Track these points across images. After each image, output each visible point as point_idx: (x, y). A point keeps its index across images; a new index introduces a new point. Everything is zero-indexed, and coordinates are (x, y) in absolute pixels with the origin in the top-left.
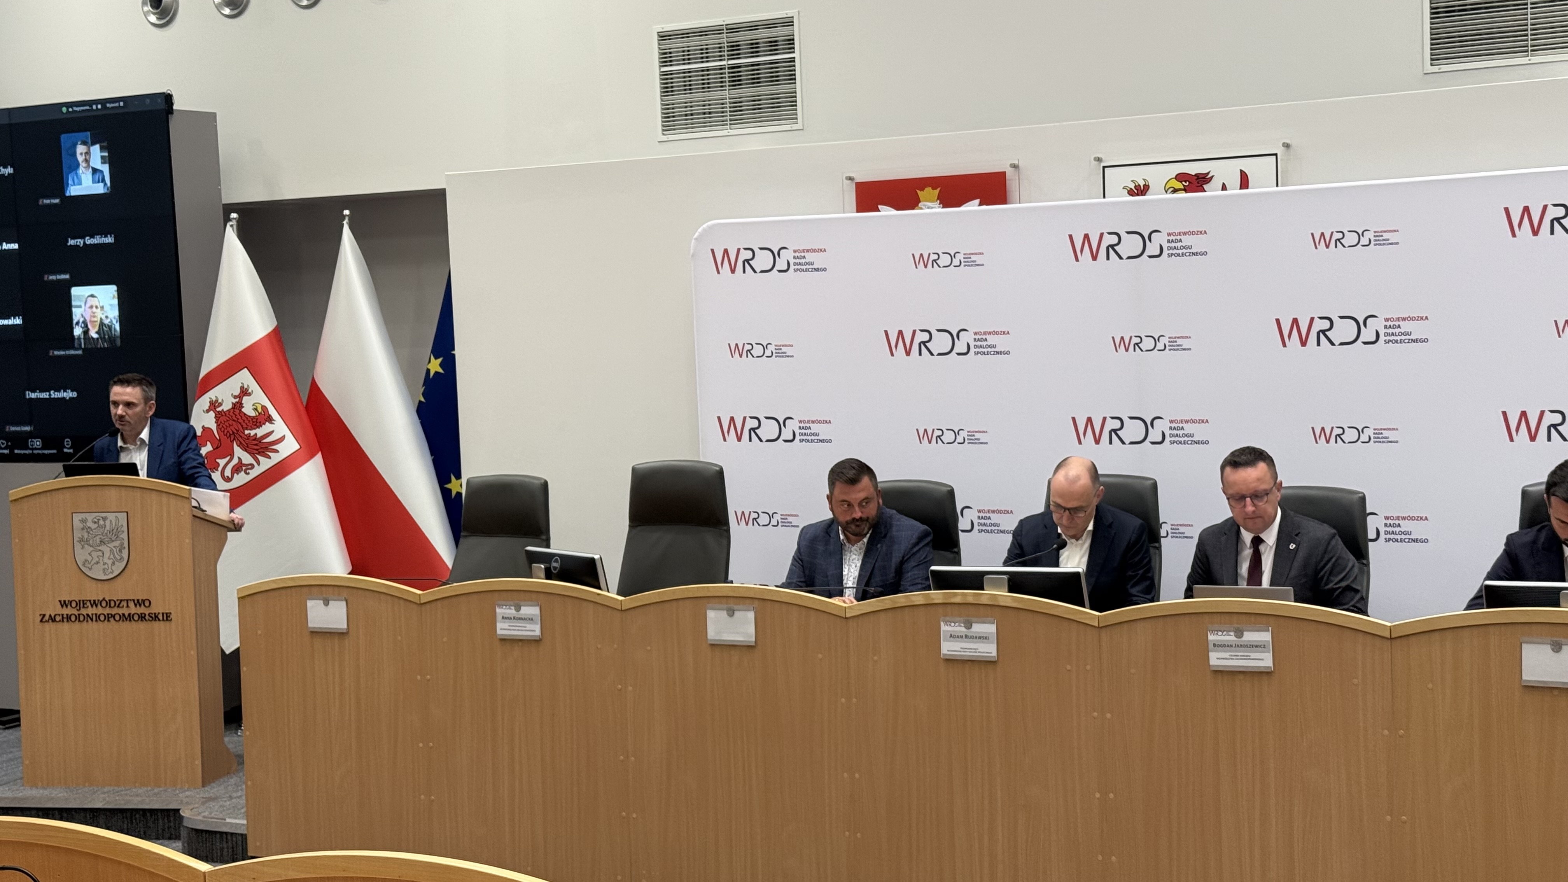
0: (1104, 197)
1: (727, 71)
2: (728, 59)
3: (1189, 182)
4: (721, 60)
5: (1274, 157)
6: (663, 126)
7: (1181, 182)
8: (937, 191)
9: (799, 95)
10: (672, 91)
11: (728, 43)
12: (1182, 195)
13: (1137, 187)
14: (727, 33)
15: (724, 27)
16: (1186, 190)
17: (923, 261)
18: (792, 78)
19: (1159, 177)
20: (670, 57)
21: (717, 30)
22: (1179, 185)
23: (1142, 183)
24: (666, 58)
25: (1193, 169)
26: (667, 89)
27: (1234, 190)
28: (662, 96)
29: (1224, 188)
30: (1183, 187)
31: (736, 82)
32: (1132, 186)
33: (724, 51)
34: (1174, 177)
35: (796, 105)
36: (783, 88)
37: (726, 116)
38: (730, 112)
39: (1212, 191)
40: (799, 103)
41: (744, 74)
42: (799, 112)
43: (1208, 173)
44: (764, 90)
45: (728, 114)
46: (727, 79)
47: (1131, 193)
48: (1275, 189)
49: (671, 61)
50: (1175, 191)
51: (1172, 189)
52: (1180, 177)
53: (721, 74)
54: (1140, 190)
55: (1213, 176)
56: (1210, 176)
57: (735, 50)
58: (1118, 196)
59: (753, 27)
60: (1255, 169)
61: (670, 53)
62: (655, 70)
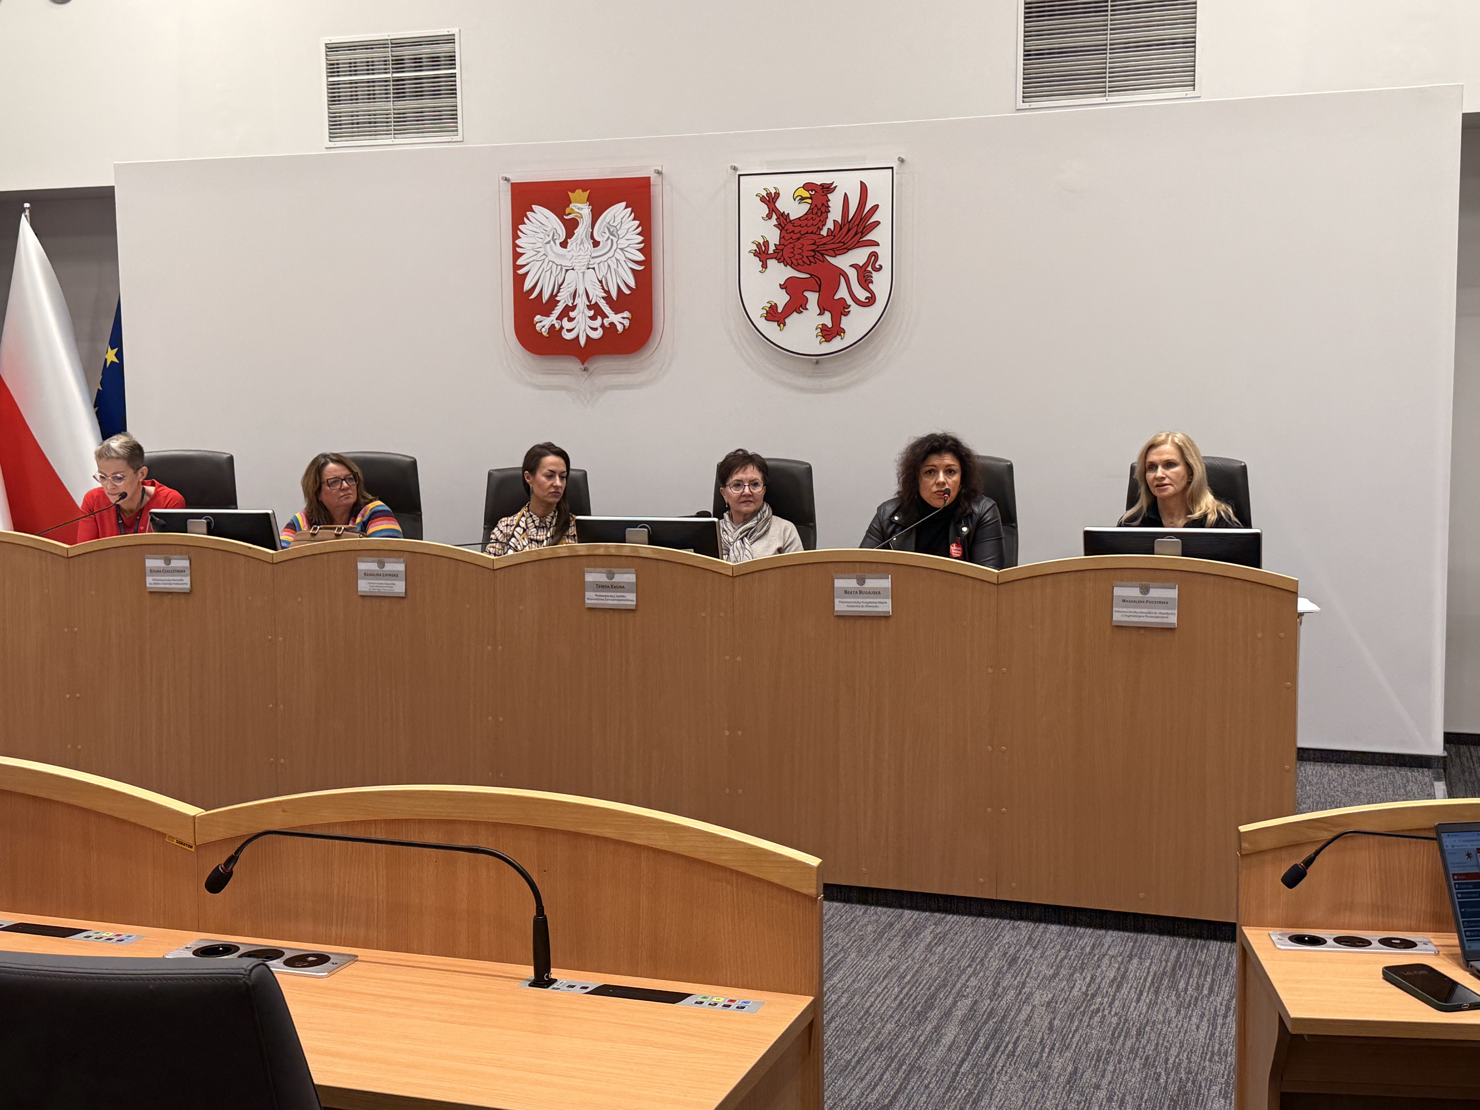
1: (391, 83)
2: (393, 72)
4: (386, 73)
6: (330, 133)
9: (459, 108)
10: (339, 100)
11: (392, 56)
14: (392, 47)
15: (389, 42)
18: (453, 93)
20: (338, 68)
21: (382, 44)
24: (333, 69)
26: (334, 99)
28: (329, 105)
31: (400, 95)
33: (389, 64)
35: (457, 118)
36: (444, 102)
37: (391, 126)
38: (395, 122)
40: (459, 116)
41: (408, 87)
42: (460, 125)
44: (427, 103)
45: (393, 124)
46: (392, 91)
49: (338, 72)
53: (386, 86)
57: (399, 63)
59: (417, 42)
61: (338, 64)
62: (322, 81)
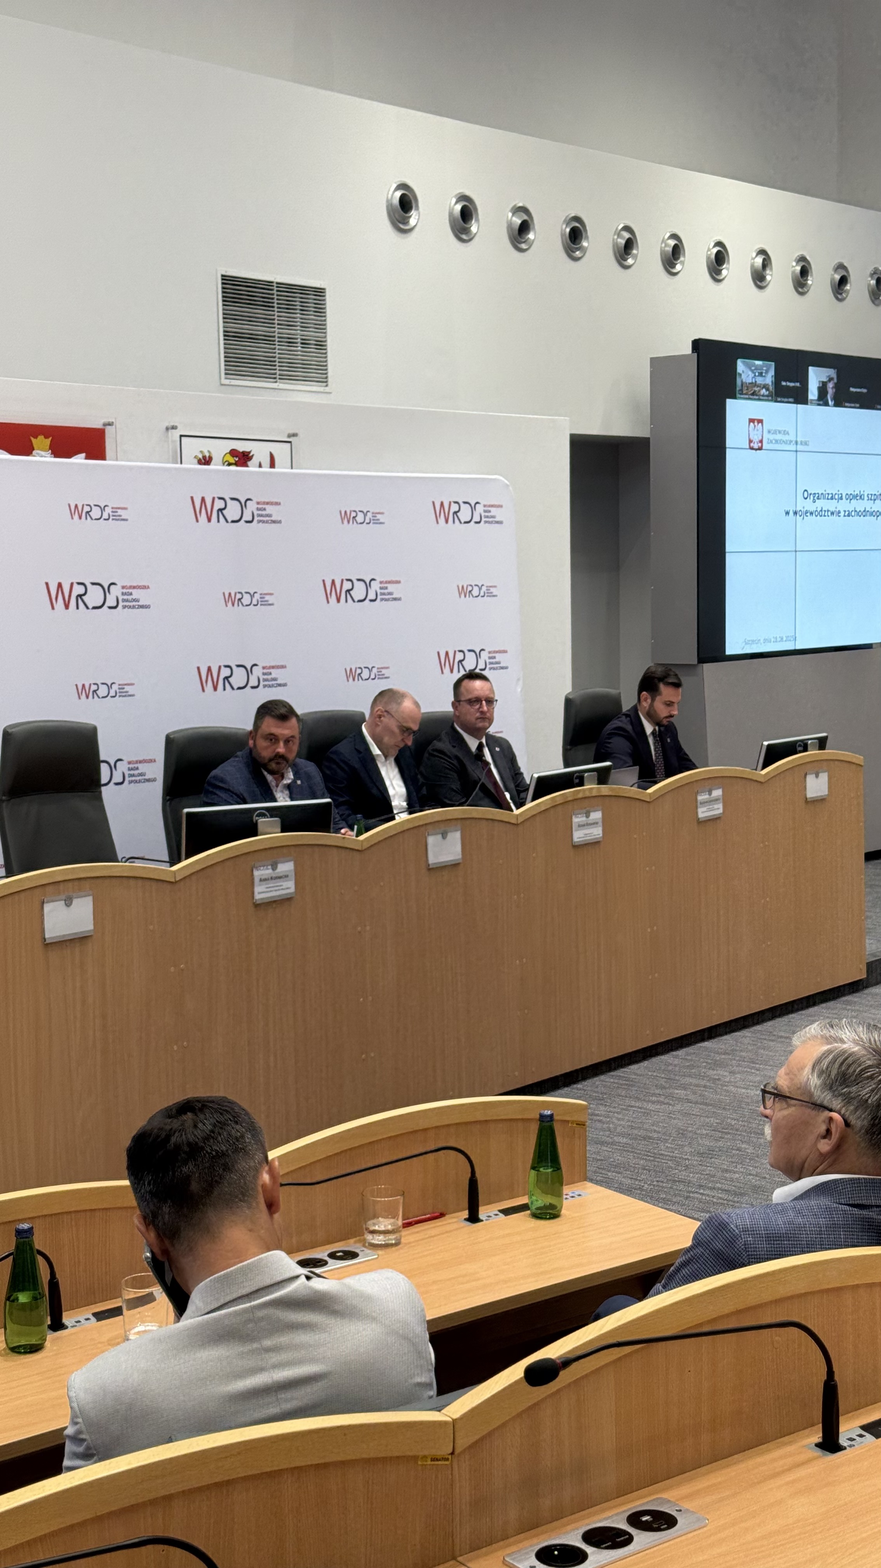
0: (181, 463)
3: (239, 459)
5: (289, 444)
7: (233, 457)
8: (48, 441)
12: (233, 468)
13: (204, 457)
16: (236, 464)
17: (79, 512)
19: (219, 450)
22: (232, 460)
23: (207, 455)
25: (241, 447)
27: (266, 469)
29: (260, 466)
30: (234, 462)
32: (200, 456)
34: (228, 451)
39: (252, 468)
43: (249, 452)
47: (200, 462)
48: (290, 471)
50: (230, 464)
51: (227, 463)
52: (233, 453)
54: (206, 461)
55: (253, 455)
56: (251, 454)
58: (191, 465)
60: (281, 452)
